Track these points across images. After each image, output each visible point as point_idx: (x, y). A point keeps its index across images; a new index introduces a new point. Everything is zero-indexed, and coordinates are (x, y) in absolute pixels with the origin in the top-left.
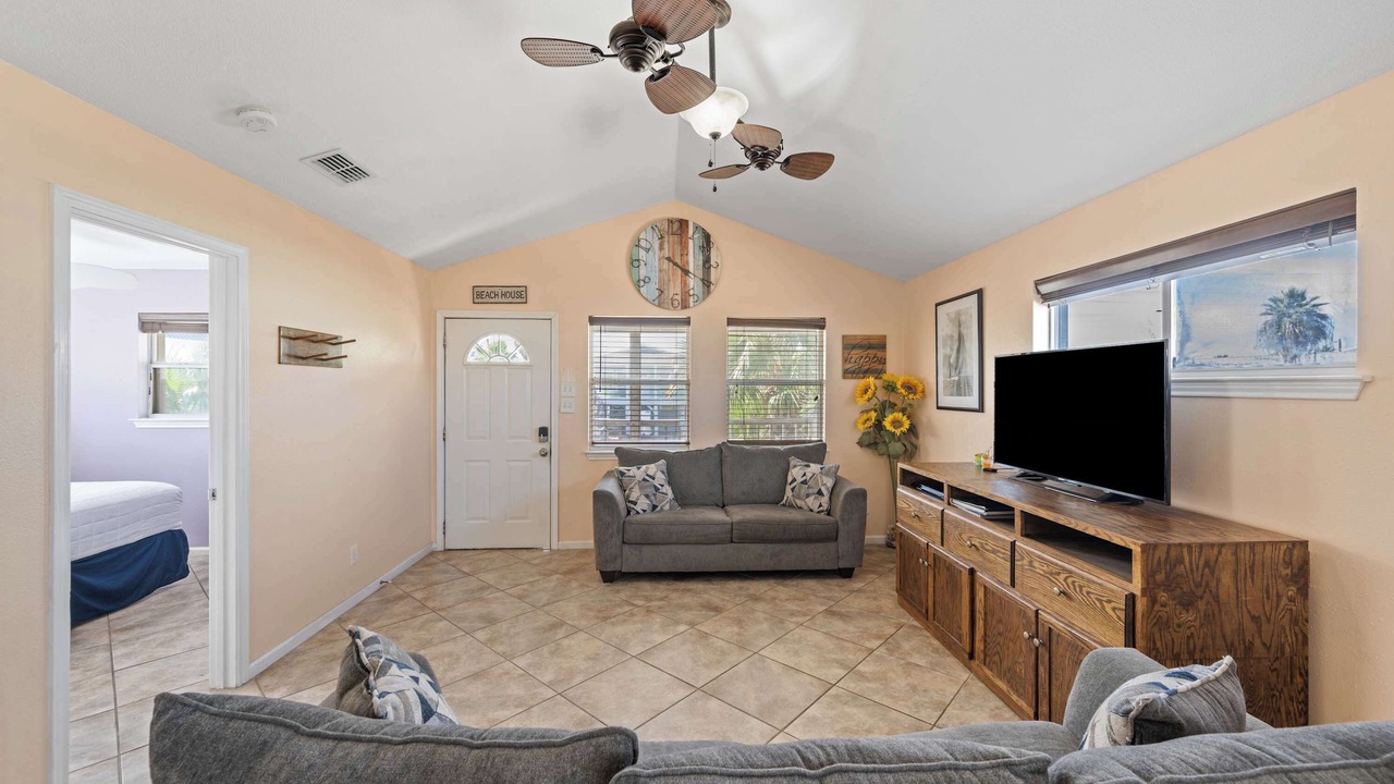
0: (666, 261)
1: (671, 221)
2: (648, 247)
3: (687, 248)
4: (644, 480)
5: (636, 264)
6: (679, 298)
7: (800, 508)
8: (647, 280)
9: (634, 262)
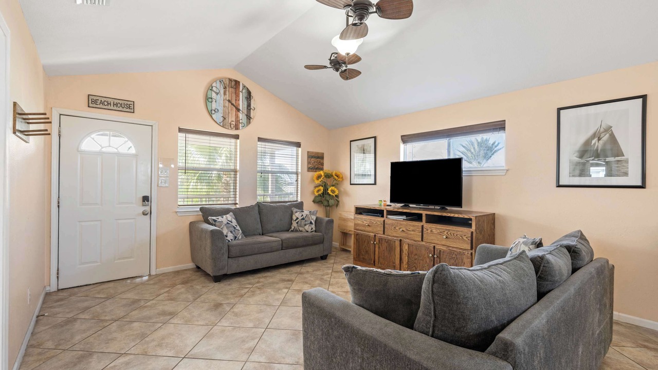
0: (227, 102)
1: (230, 80)
2: (217, 91)
3: (239, 97)
4: (228, 223)
5: (210, 100)
6: (234, 123)
7: (301, 231)
8: (216, 111)
9: (208, 99)
